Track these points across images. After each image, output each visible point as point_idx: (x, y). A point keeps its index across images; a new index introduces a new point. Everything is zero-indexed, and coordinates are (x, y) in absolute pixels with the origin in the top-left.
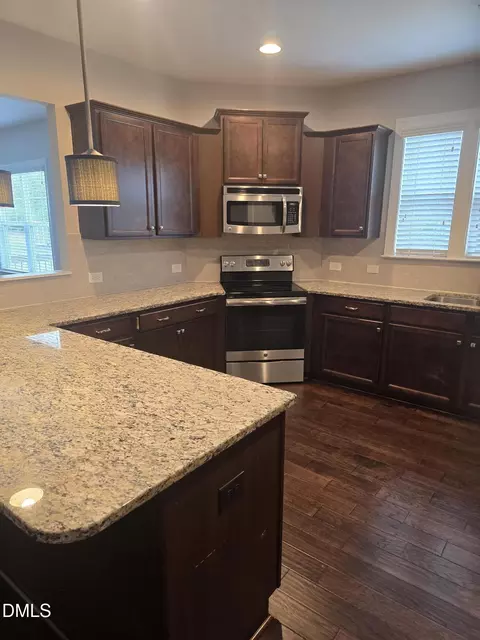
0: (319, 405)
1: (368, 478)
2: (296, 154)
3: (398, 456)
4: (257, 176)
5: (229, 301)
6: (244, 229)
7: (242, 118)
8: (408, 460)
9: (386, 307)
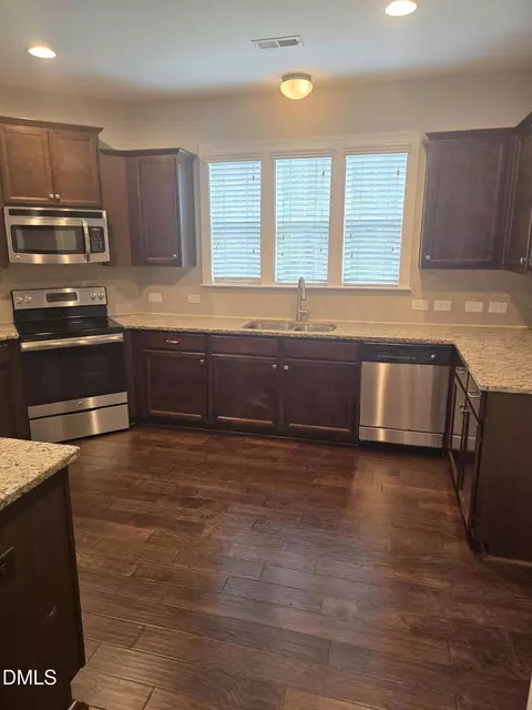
0: (145, 451)
1: (195, 519)
2: (95, 175)
3: (225, 489)
4: (48, 197)
5: (25, 346)
6: (43, 258)
7: (22, 129)
8: (235, 491)
9: (206, 338)
